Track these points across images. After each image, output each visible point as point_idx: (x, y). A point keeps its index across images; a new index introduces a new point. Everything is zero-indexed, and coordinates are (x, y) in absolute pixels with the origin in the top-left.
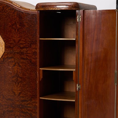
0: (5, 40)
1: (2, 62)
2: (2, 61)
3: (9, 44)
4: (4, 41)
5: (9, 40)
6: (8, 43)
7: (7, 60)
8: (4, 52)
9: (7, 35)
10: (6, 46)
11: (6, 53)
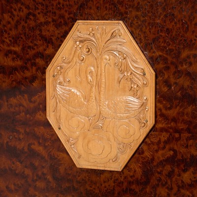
0: (158, 53)
1: (133, 187)
2: (138, 182)
3: (185, 82)
4: (152, 61)
5: (184, 54)
6: (178, 73)
7: (170, 175)
8: (153, 129)
9: (170, 26)
10: (165, 89)
11: (162, 130)
